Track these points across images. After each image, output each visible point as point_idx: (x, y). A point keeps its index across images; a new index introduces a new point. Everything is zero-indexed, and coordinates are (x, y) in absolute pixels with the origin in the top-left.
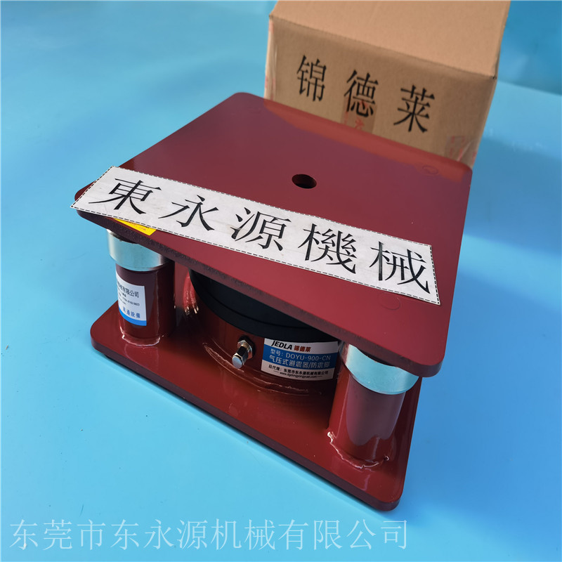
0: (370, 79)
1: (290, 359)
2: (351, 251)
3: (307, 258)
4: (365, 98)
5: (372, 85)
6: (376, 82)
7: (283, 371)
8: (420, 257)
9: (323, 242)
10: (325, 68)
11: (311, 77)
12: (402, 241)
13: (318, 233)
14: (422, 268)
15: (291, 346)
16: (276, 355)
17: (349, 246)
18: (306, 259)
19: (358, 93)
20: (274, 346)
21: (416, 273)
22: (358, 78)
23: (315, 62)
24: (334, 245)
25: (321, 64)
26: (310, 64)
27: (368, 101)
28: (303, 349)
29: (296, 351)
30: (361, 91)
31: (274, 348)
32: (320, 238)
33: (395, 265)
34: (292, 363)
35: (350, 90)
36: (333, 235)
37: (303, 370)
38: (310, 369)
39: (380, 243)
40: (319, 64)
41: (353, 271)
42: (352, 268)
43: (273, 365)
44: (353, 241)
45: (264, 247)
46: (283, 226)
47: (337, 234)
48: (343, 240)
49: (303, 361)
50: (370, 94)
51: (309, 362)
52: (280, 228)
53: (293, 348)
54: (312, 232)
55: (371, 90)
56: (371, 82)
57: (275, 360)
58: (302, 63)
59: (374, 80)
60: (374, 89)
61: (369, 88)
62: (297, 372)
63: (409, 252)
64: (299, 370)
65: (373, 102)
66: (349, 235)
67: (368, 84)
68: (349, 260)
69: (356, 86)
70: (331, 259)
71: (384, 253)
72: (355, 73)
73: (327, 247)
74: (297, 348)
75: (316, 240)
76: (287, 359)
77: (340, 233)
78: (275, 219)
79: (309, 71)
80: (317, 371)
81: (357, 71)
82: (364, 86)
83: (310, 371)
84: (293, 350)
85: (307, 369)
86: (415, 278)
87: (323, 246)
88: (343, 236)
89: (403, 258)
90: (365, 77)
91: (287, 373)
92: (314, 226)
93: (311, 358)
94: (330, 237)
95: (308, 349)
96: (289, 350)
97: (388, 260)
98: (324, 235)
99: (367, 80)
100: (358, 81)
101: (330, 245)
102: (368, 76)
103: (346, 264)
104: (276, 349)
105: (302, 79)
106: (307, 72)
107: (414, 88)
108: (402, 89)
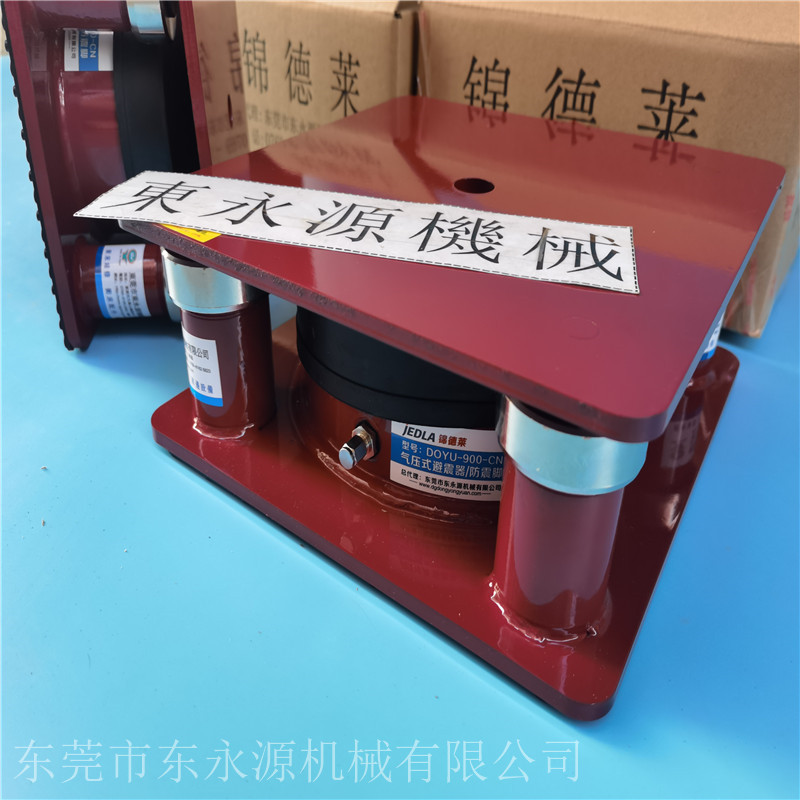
0: (585, 80)
1: (433, 459)
2: (495, 239)
3: (422, 248)
4: (578, 115)
5: (589, 90)
6: (597, 84)
7: (424, 481)
8: (612, 241)
9: (450, 230)
10: (507, 72)
11: (485, 92)
12: (583, 226)
13: (444, 221)
14: (612, 254)
15: (433, 434)
16: (410, 452)
17: (492, 233)
18: (420, 250)
19: (565, 108)
20: (406, 436)
21: (601, 259)
22: (565, 81)
23: (491, 66)
24: (467, 232)
25: (502, 66)
26: (484, 70)
27: (583, 120)
28: (453, 441)
29: (442, 445)
30: (570, 104)
31: (407, 440)
32: (445, 226)
33: (566, 251)
34: (437, 466)
35: (552, 105)
36: (469, 223)
37: (457, 481)
38: (468, 478)
39: (544, 229)
40: (498, 68)
41: (496, 260)
42: (493, 257)
43: (408, 469)
44: (499, 227)
45: (353, 240)
46: (389, 216)
47: (475, 221)
48: (484, 227)
49: (455, 464)
50: (587, 106)
51: (466, 465)
52: (384, 218)
53: (437, 438)
54: (435, 220)
55: (588, 99)
56: (588, 84)
57: (410, 461)
58: (472, 70)
59: (592, 81)
60: (593, 96)
61: (584, 95)
62: (447, 484)
63: (593, 237)
64: (450, 480)
65: (593, 121)
66: (495, 222)
67: (583, 89)
68: (490, 248)
69: (561, 96)
70: (461, 248)
72: (559, 72)
73: (456, 236)
74: (443, 439)
75: (438, 228)
76: (429, 458)
77: (480, 220)
78: (378, 209)
79: (483, 82)
80: (482, 483)
81: (562, 69)
82: (576, 94)
83: (470, 482)
84: (437, 443)
85: (463, 478)
86: (599, 265)
87: (452, 234)
88: (483, 223)
89: (582, 243)
90: (576, 78)
91: (430, 484)
92: (438, 214)
93: (468, 459)
94: (464, 224)
95: (463, 442)
96: (430, 442)
97: (555, 245)
98: (453, 223)
99: (579, 83)
100: (564, 86)
102: (582, 74)
103: (485, 253)
104: (411, 441)
105: (472, 98)
106: (479, 83)
107: (665, 84)
108: (644, 91)
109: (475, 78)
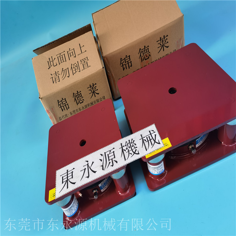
4: (146, 54)
10: (129, 56)
11: (126, 63)
13: (124, 146)
17: (134, 144)
21: (154, 139)
26: (124, 59)
30: (144, 53)
33: (148, 141)
35: (141, 55)
36: (128, 143)
39: (141, 135)
40: (127, 57)
44: (134, 141)
50: (147, 51)
54: (122, 147)
55: (147, 50)
60: (148, 49)
61: (146, 50)
65: (149, 52)
66: (132, 139)
67: (146, 49)
69: (142, 53)
71: (144, 139)
72: (140, 49)
77: (129, 140)
79: (124, 61)
82: (145, 51)
86: (155, 142)
88: (131, 141)
89: (149, 136)
92: (121, 144)
97: (145, 140)
98: (125, 146)
100: (142, 51)
101: (129, 149)
102: (145, 47)
105: (123, 66)
106: (124, 62)
107: (161, 38)
108: (157, 42)
109: (122, 62)
